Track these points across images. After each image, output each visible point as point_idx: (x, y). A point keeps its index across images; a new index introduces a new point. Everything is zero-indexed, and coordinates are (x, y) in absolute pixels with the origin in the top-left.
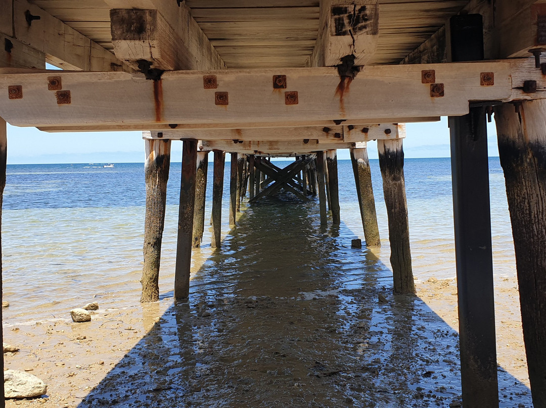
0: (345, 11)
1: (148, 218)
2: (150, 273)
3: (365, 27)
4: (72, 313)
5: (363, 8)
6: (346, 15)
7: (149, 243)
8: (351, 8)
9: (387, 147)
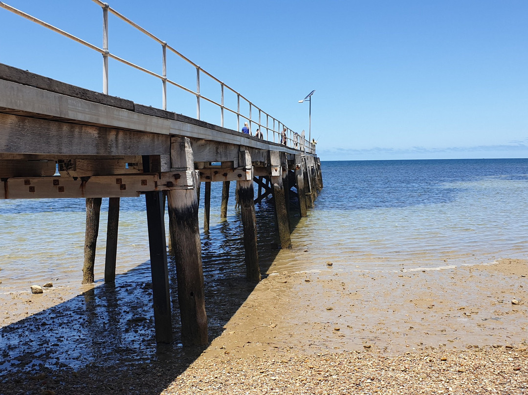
0: (63, 161)
1: (87, 230)
2: (88, 265)
3: (71, 168)
4: (31, 288)
5: (70, 161)
6: (63, 163)
7: (87, 246)
8: (65, 161)
9: (241, 185)
